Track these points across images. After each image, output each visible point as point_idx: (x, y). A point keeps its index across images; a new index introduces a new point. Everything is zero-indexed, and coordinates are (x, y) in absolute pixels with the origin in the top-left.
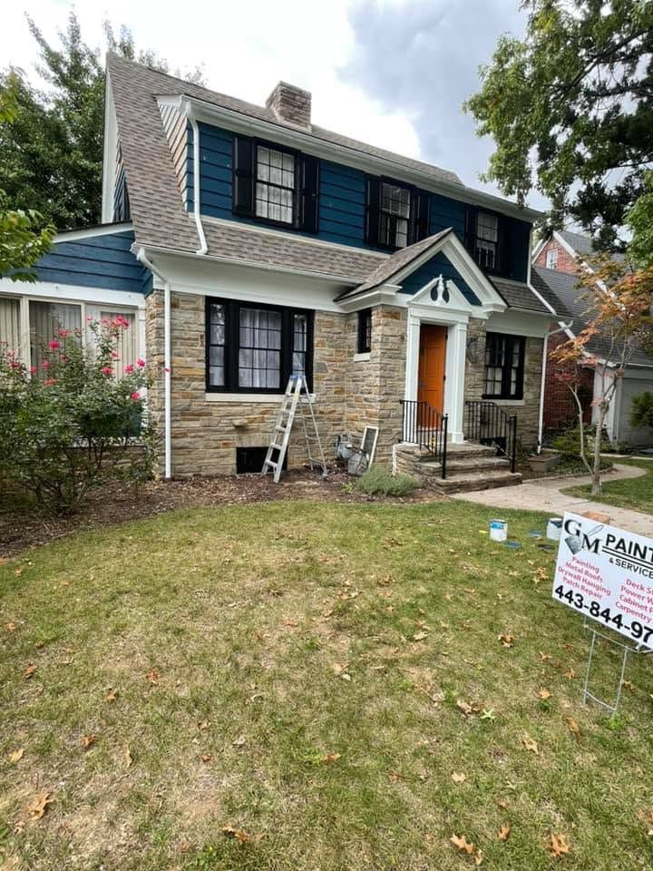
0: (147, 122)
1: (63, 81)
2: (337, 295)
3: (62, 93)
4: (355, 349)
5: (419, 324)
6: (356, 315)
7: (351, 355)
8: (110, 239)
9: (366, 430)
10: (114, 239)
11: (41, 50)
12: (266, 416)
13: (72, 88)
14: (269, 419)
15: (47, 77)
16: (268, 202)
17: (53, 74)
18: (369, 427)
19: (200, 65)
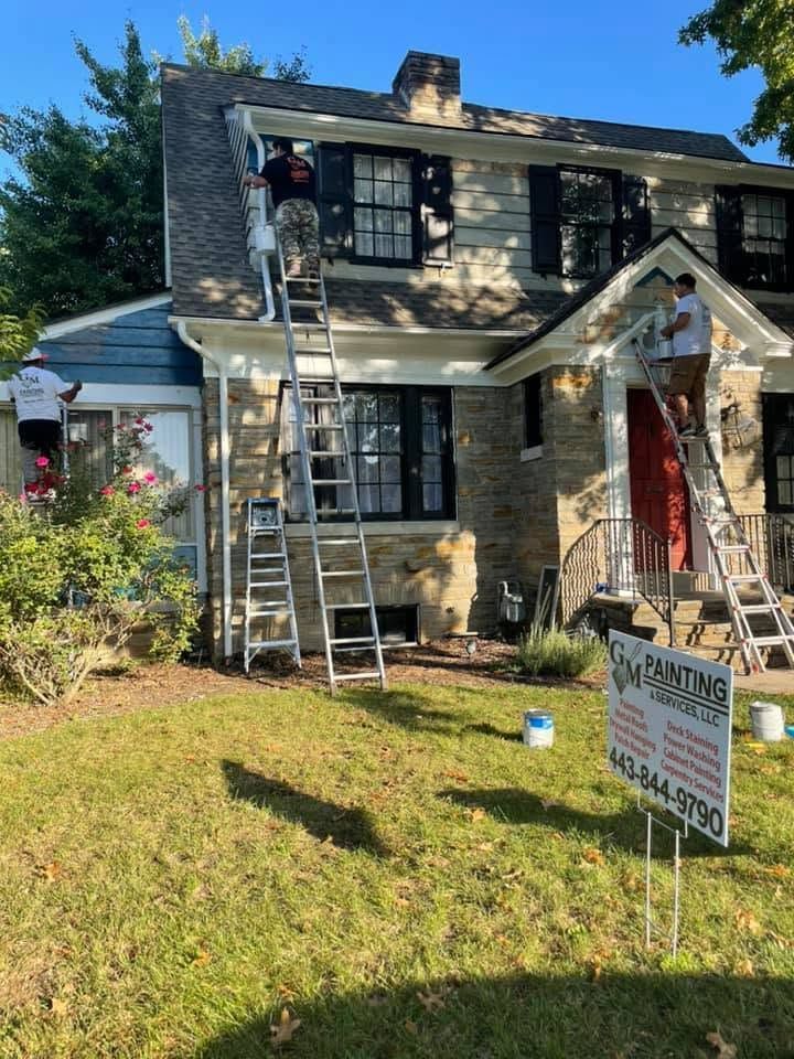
0: (208, 146)
1: (115, 110)
2: (491, 360)
3: (117, 123)
4: (521, 440)
5: (625, 391)
6: (520, 387)
7: (517, 451)
8: (148, 315)
9: (543, 571)
10: (154, 314)
11: (91, 74)
12: (380, 557)
13: (130, 117)
14: (384, 561)
15: (98, 107)
16: (374, 233)
17: (106, 103)
18: (548, 567)
19: (298, 50)
